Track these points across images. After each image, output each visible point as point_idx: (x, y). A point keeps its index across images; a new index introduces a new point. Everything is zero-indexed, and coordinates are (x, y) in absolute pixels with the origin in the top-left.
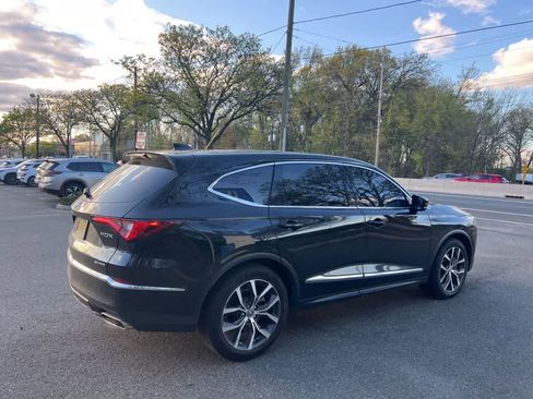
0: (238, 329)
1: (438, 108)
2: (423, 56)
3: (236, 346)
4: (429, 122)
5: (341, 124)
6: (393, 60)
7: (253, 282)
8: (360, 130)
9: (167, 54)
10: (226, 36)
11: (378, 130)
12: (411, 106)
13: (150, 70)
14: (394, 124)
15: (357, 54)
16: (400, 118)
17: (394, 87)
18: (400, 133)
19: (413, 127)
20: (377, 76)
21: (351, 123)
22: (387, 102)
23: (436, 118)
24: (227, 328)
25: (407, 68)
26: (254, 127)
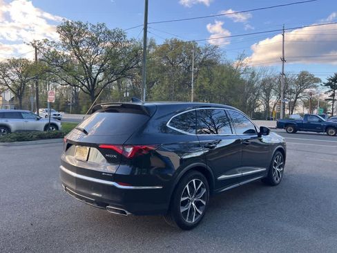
1: (226, 77)
2: (216, 47)
3: (187, 221)
4: (221, 86)
5: (169, 86)
6: (198, 49)
7: (194, 181)
8: (180, 90)
9: (64, 40)
10: (103, 29)
11: (192, 90)
12: (210, 75)
13: (52, 50)
14: (201, 86)
15: (177, 44)
16: (205, 83)
17: (201, 64)
18: (204, 92)
19: (212, 88)
20: (190, 58)
21: (175, 86)
22: (197, 73)
23: (225, 83)
24: (182, 210)
25: (207, 53)
26: (114, 88)
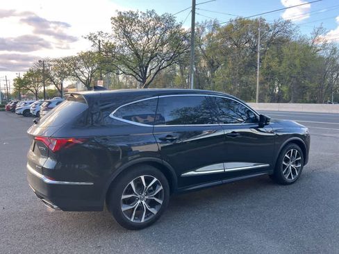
0: (133, 209)
1: (298, 56)
2: (288, 22)
3: (132, 220)
4: (292, 66)
5: (233, 69)
6: (267, 26)
7: (142, 177)
8: (246, 73)
9: (116, 30)
10: (153, 16)
11: (258, 72)
12: (280, 55)
13: (106, 41)
14: (269, 68)
15: (242, 23)
16: (274, 64)
17: (268, 44)
18: (273, 73)
19: (281, 69)
20: (256, 37)
21: (240, 68)
22: (263, 53)
23: (297, 62)
24: (125, 208)
25: (277, 29)
26: (177, 74)
